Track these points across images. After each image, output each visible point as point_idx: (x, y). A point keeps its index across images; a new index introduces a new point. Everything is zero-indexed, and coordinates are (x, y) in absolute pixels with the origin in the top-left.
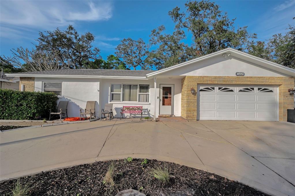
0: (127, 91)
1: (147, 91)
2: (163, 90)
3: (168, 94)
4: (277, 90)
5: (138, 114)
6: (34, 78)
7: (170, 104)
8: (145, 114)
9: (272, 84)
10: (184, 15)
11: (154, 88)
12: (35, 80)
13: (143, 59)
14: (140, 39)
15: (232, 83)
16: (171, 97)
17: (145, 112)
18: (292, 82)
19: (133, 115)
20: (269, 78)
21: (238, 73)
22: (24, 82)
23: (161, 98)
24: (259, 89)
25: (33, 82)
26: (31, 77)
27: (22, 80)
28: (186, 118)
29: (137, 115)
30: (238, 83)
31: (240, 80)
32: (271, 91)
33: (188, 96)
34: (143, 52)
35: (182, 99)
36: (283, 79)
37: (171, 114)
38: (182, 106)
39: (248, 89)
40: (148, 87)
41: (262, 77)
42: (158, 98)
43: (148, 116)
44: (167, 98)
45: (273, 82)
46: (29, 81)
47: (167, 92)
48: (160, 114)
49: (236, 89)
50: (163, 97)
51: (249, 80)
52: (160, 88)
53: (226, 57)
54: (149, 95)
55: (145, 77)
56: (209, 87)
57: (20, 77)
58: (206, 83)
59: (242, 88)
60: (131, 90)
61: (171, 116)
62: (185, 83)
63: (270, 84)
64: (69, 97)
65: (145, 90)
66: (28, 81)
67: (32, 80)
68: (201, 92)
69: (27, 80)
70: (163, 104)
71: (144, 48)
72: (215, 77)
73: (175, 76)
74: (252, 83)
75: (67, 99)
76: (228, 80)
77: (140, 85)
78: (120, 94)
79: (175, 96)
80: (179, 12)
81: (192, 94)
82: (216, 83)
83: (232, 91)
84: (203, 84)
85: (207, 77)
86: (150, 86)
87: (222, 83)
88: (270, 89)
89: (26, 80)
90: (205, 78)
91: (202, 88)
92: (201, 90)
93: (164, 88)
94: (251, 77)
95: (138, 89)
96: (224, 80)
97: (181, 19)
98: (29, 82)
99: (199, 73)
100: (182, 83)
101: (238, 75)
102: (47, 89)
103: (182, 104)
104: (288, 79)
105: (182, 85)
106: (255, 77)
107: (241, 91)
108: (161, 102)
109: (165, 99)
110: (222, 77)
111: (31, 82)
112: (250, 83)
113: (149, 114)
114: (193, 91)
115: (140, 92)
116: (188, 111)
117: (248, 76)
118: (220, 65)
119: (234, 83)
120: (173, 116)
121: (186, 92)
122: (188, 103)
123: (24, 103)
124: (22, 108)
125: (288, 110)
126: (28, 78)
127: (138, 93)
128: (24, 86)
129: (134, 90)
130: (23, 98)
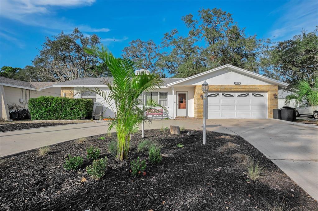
0: (149, 97)
1: (166, 97)
2: (179, 96)
3: (183, 99)
4: (267, 95)
5: (159, 116)
6: (73, 87)
7: (184, 107)
8: (164, 116)
9: (262, 90)
10: (197, 22)
11: (172, 94)
12: (74, 89)
13: (153, 61)
14: (151, 40)
15: (231, 90)
16: (185, 102)
17: (164, 114)
18: (276, 89)
19: (154, 117)
20: (259, 86)
21: (236, 82)
22: (65, 91)
23: (178, 103)
24: (253, 94)
26: (71, 87)
27: (63, 89)
28: (197, 118)
29: (158, 117)
30: (236, 90)
31: (237, 88)
32: (262, 96)
33: (199, 100)
34: (153, 55)
35: (194, 103)
36: (270, 86)
37: (185, 116)
38: (195, 109)
39: (244, 95)
40: (166, 94)
41: (254, 85)
42: (175, 103)
43: (167, 117)
44: (182, 102)
45: (262, 89)
47: (182, 97)
48: (177, 116)
49: (236, 95)
50: (179, 102)
51: (244, 88)
52: (176, 95)
53: (226, 71)
54: (167, 100)
55: (165, 86)
56: (215, 93)
57: (61, 87)
58: (212, 90)
59: (240, 94)
60: (152, 96)
61: (186, 117)
62: (197, 90)
63: (260, 90)
65: (164, 97)
66: (68, 90)
67: (71, 89)
68: (209, 98)
70: (179, 108)
71: (155, 50)
72: (219, 86)
73: (188, 85)
74: (246, 90)
76: (229, 88)
77: (159, 92)
78: (143, 100)
79: (189, 100)
80: (193, 19)
81: (201, 99)
82: (220, 90)
83: (232, 96)
84: (210, 92)
85: (213, 86)
86: (168, 93)
87: (224, 90)
88: (262, 94)
89: (66, 89)
91: (209, 94)
92: (209, 96)
93: (180, 95)
94: (246, 86)
95: (158, 96)
96: (226, 88)
97: (195, 25)
100: (194, 90)
101: (236, 84)
102: (84, 97)
103: (194, 107)
104: (273, 86)
105: (194, 92)
106: (249, 86)
107: (239, 96)
108: (178, 106)
109: (181, 104)
110: (224, 86)
112: (245, 90)
113: (168, 116)
114: (202, 97)
115: (160, 98)
116: (199, 112)
117: (244, 84)
118: (222, 76)
119: (233, 90)
120: (187, 117)
121: (197, 97)
122: (199, 106)
123: (77, 107)
124: (75, 110)
125: (273, 110)
126: (66, 87)
127: (158, 99)
128: (65, 94)
129: (155, 97)
130: (76, 104)
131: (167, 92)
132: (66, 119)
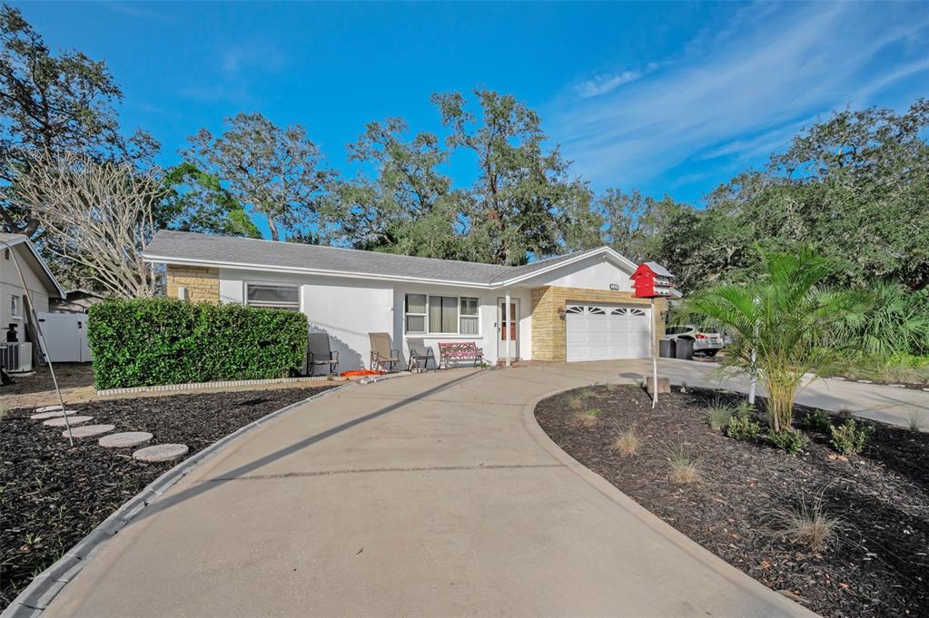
0: (437, 310)
1: (475, 312)
2: (502, 309)
5: (464, 360)
6: (217, 269)
7: (514, 337)
11: (487, 304)
12: (220, 276)
15: (603, 300)
16: (514, 324)
18: (663, 301)
21: (612, 285)
22: (183, 280)
23: (500, 326)
24: (632, 311)
25: (213, 281)
26: (208, 268)
27: (176, 274)
28: (551, 360)
29: (460, 363)
30: (611, 301)
31: (613, 296)
32: (644, 314)
33: (555, 321)
35: (533, 328)
37: (516, 356)
39: (620, 311)
40: (477, 302)
42: (495, 326)
46: (201, 277)
48: (499, 357)
49: (608, 310)
50: (502, 324)
51: (621, 297)
52: (496, 306)
53: (601, 259)
54: (477, 318)
56: (578, 307)
57: (167, 265)
58: (575, 299)
59: (614, 309)
60: (444, 308)
61: (516, 360)
62: (549, 298)
64: (321, 324)
65: (471, 310)
66: (196, 276)
67: (211, 276)
68: (568, 315)
69: (194, 274)
70: (504, 338)
72: (588, 290)
74: (626, 302)
75: (316, 328)
76: (601, 295)
77: (461, 298)
78: (423, 317)
79: (521, 321)
81: (559, 318)
82: (587, 299)
83: (603, 313)
84: (571, 302)
85: (578, 289)
86: (480, 301)
87: (592, 300)
88: (642, 311)
89: (189, 274)
90: (576, 292)
91: (569, 307)
92: (568, 311)
93: (503, 306)
94: (626, 293)
95: (459, 307)
96: (597, 295)
98: (200, 279)
99: (567, 282)
100: (533, 296)
101: (612, 289)
102: (256, 302)
103: (532, 337)
105: (535, 301)
107: (613, 313)
108: (500, 334)
111: (209, 282)
112: (622, 302)
113: (480, 358)
114: (561, 313)
115: (463, 314)
117: (623, 290)
118: (592, 271)
119: (607, 301)
120: (520, 360)
121: (550, 315)
123: (283, 337)
124: (273, 349)
125: (661, 341)
126: (198, 268)
127: (459, 315)
128: (186, 291)
129: (451, 309)
130: (280, 326)
131: (477, 299)
132: (245, 378)
